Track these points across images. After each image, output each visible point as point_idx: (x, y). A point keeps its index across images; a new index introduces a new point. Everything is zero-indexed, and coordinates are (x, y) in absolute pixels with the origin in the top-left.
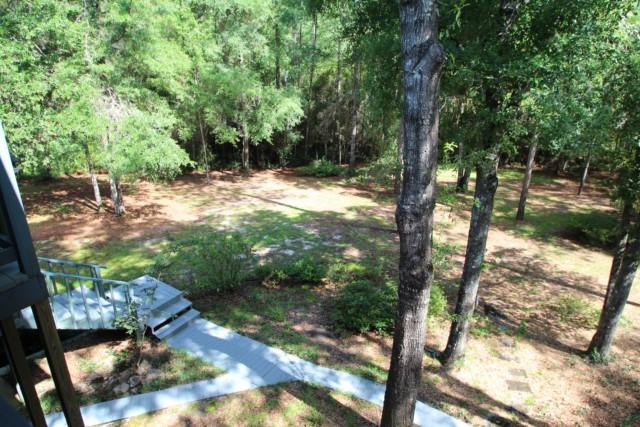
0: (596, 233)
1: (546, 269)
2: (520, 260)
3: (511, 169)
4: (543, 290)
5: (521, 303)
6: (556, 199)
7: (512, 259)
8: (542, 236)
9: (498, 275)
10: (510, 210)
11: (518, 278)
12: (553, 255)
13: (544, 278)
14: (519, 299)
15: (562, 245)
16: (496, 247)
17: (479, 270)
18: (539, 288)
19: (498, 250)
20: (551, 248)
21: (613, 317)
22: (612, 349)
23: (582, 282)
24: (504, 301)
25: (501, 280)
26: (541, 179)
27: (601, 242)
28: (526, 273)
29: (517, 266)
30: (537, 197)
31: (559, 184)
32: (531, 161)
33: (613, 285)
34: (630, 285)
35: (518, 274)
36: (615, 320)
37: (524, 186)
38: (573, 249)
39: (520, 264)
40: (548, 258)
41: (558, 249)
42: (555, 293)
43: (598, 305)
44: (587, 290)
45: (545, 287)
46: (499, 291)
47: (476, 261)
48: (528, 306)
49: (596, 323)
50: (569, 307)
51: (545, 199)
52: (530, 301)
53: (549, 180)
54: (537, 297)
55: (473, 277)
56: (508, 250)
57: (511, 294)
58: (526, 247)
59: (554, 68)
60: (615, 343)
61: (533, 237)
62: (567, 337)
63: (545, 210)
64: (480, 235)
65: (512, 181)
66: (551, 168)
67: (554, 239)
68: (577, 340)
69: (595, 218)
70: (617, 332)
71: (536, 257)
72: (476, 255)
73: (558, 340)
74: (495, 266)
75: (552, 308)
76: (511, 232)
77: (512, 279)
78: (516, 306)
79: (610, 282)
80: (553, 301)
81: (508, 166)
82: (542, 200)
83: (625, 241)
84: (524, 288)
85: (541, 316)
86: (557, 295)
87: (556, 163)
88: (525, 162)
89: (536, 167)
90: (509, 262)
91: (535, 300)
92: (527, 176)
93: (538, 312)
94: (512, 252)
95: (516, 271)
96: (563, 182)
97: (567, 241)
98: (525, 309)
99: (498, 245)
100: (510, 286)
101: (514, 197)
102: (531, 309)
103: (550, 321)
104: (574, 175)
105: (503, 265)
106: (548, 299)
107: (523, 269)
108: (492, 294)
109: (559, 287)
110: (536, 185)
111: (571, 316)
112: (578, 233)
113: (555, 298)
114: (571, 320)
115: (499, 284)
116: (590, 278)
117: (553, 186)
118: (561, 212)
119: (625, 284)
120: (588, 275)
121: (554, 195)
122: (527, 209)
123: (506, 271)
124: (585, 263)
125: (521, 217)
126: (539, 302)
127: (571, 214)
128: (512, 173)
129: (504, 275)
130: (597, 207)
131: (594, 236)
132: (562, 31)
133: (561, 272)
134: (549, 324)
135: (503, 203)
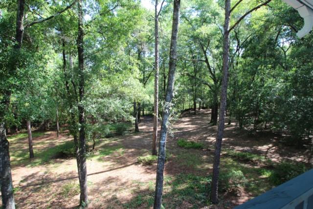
0: (69, 151)
1: (52, 177)
2: (38, 178)
3: (21, 133)
4: (54, 188)
5: (44, 200)
6: (48, 141)
7: (33, 180)
8: (46, 162)
9: (28, 192)
10: (25, 154)
11: (39, 188)
12: (54, 168)
13: (52, 182)
14: (43, 198)
15: (56, 162)
16: (22, 177)
17: (12, 194)
18: (51, 187)
19: (24, 178)
20: (52, 165)
21: (84, 184)
22: (89, 197)
23: (70, 175)
24: (35, 203)
25: (30, 194)
26: (38, 134)
27: (72, 154)
28: (43, 183)
29: (37, 182)
30: (38, 143)
31: (47, 134)
32: (29, 127)
33: (80, 170)
34: (86, 167)
35: (38, 186)
36: (85, 185)
37: (29, 140)
38: (62, 162)
39: (38, 180)
40: (52, 171)
41: (56, 165)
42: (59, 186)
43: (78, 182)
44: (72, 178)
45: (54, 186)
46: (31, 200)
47: (9, 190)
48: (48, 199)
49: (80, 190)
50: (67, 189)
51: (43, 143)
52: (49, 196)
53: (42, 134)
54: (51, 192)
55: (9, 200)
56: (30, 176)
57: (38, 198)
58: (39, 171)
60: (89, 195)
61: (41, 164)
62: (70, 204)
63: (45, 148)
64: (7, 174)
65: (23, 139)
66: (42, 127)
67: (52, 161)
68: (74, 203)
69: (67, 145)
70: (88, 189)
71: (46, 173)
72: (8, 187)
73: (67, 207)
74: (23, 188)
75: (60, 194)
76: (29, 165)
77: (36, 190)
78: (42, 203)
79: (78, 170)
80: (59, 191)
81: (18, 132)
82: (40, 145)
83: (78, 151)
84: (43, 192)
85: (56, 201)
86: (60, 187)
87: (44, 125)
88: (27, 128)
89: (34, 129)
90: (32, 182)
91: (51, 194)
92: (29, 135)
93: (54, 200)
94: (33, 176)
95: (37, 185)
96: (49, 133)
97: (58, 159)
98: (47, 202)
99: (23, 175)
100: (36, 194)
101: (26, 147)
102: (50, 200)
103: (61, 201)
104: (54, 128)
105: (29, 185)
106: (57, 191)
107: (40, 182)
108: (27, 204)
109: (61, 182)
110: (36, 138)
111: (70, 193)
112: (62, 154)
113: (60, 188)
114: (70, 195)
115: (30, 196)
116: (72, 172)
117: (45, 136)
118: (52, 147)
119: (84, 168)
120: (71, 171)
121: (47, 140)
122: (34, 151)
123: (31, 187)
124: (68, 166)
125: (32, 156)
126: (53, 195)
127: (57, 146)
128: (22, 135)
129: (31, 190)
130: (67, 140)
131: (69, 153)
133: (60, 175)
134: (61, 202)
135: (20, 152)
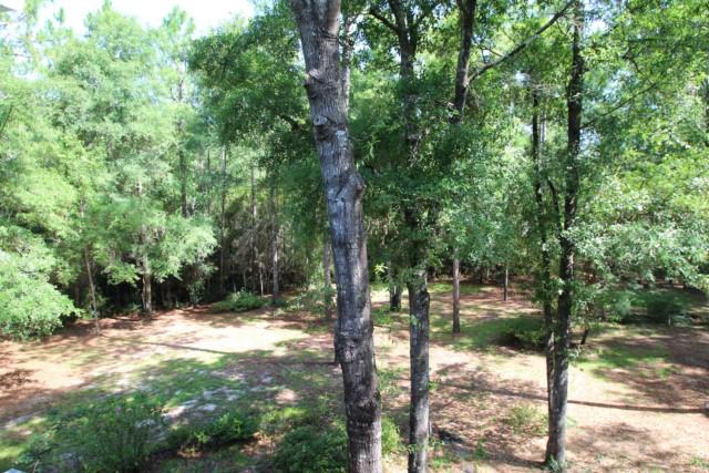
0: (527, 336)
1: (490, 380)
2: (464, 375)
3: (440, 282)
4: (492, 404)
5: (473, 422)
6: (486, 307)
7: (456, 376)
8: (480, 347)
9: (446, 395)
10: (446, 323)
11: (465, 394)
12: (493, 364)
13: (490, 391)
14: (471, 417)
15: (500, 353)
16: (439, 365)
17: (426, 391)
18: (488, 402)
19: (441, 368)
20: (490, 357)
21: (559, 419)
22: (567, 455)
23: (526, 388)
24: (457, 422)
25: (449, 400)
26: (469, 289)
27: (533, 344)
28: (473, 388)
29: (463, 382)
30: (468, 307)
31: (485, 292)
32: (457, 272)
33: (552, 385)
34: (566, 382)
35: (465, 391)
36: (561, 423)
37: (455, 297)
38: (511, 355)
39: (465, 379)
40: (490, 368)
41: (498, 358)
42: (503, 405)
43: (543, 409)
44: (530, 396)
45: (493, 400)
46: (449, 412)
47: (422, 382)
48: (481, 423)
49: (547, 430)
50: (519, 417)
51: (476, 308)
52: (482, 417)
53: (476, 289)
54: (487, 411)
55: (422, 401)
56: (451, 367)
57: (463, 414)
58: (466, 361)
59: (461, 189)
60: (567, 448)
61: (472, 349)
62: (523, 451)
63: (478, 319)
64: (422, 353)
65: (443, 294)
66: (476, 278)
67: (491, 348)
68: (533, 453)
69: (523, 322)
70: (568, 435)
71: (479, 369)
72: (421, 376)
73: (516, 455)
74: (442, 386)
75: (504, 421)
76: (451, 346)
77: (461, 397)
78: (469, 426)
79: (549, 383)
80: (503, 414)
81: (436, 279)
82: (474, 310)
83: (552, 340)
84: (473, 405)
85: (495, 433)
86: (505, 406)
87: (479, 271)
88: (451, 274)
89: (462, 278)
90: (455, 379)
91: (487, 416)
92: (455, 287)
93: (492, 428)
94: (456, 368)
95: (463, 387)
96: (489, 289)
97: (503, 348)
98: (478, 428)
99: (440, 362)
100: (459, 405)
101: (448, 310)
102: (484, 426)
103: (504, 436)
104: (497, 281)
105: (448, 383)
106: (498, 412)
107: (469, 383)
108: (443, 417)
109: (506, 397)
110: (465, 295)
111: (523, 427)
112: (512, 339)
113: (504, 410)
114: (524, 431)
115: (449, 405)
116: (532, 383)
117: (481, 295)
118: (493, 320)
119: (562, 383)
120: (529, 380)
121: (484, 303)
122: (462, 320)
123: (452, 389)
124: (523, 368)
125: (457, 329)
126: (490, 418)
127: (502, 320)
128: (441, 286)
129: (452, 394)
130: (524, 311)
131: (526, 339)
132: (461, 157)
133: (505, 381)
134: (504, 439)
135: (438, 317)
